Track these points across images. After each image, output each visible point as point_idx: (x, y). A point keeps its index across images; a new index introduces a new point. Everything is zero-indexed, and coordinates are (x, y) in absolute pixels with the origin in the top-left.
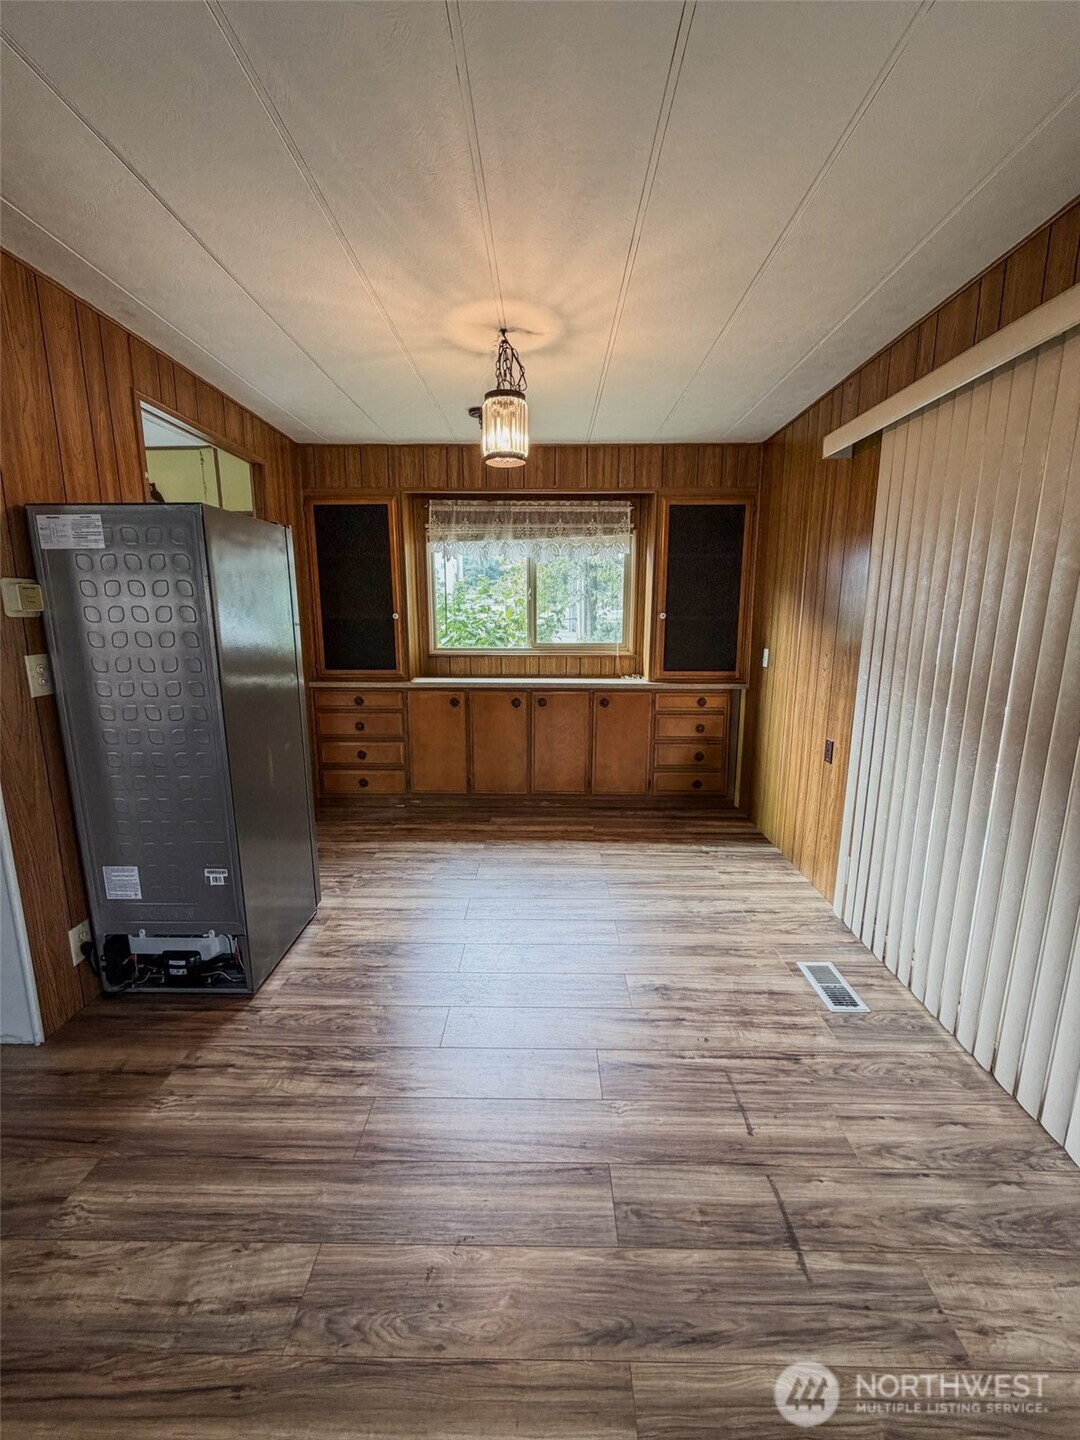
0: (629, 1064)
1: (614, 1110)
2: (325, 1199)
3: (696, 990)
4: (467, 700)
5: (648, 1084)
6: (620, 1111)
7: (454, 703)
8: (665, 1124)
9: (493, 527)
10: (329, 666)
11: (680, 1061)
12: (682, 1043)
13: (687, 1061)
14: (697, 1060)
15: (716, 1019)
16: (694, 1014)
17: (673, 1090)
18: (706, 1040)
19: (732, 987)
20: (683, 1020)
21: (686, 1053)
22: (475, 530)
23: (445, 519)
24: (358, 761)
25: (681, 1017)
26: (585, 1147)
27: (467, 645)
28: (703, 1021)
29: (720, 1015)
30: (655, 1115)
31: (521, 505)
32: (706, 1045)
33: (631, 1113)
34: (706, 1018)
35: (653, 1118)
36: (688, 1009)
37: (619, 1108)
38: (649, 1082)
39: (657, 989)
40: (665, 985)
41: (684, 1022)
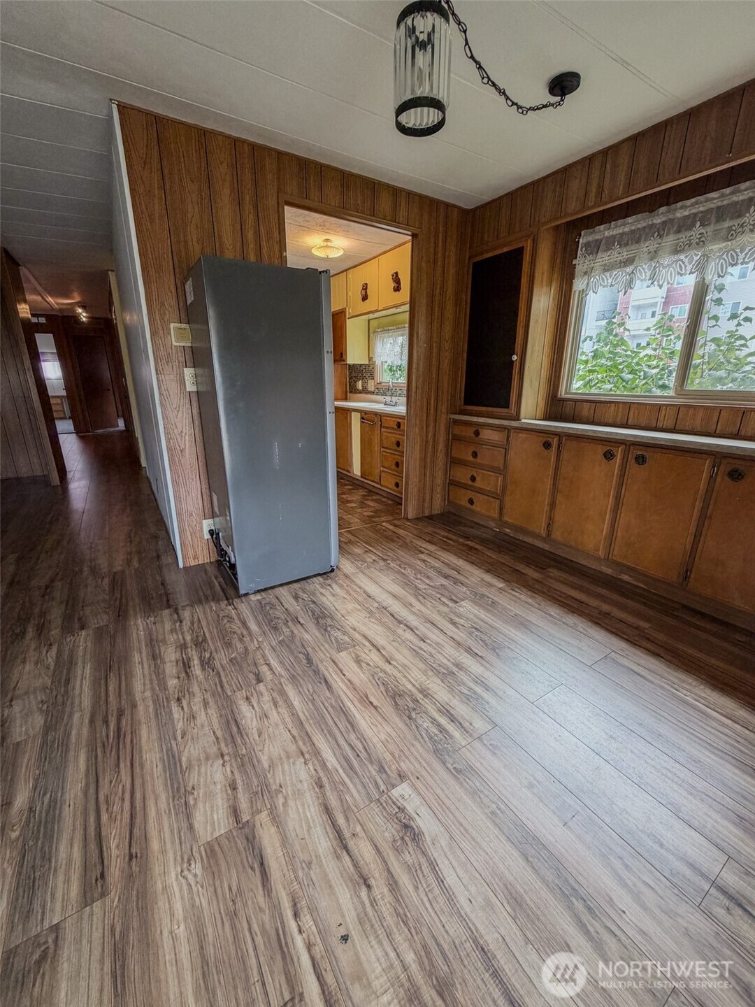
0: (261, 850)
1: (185, 865)
2: (76, 716)
3: (441, 881)
4: (560, 443)
5: (234, 888)
6: (186, 873)
7: (547, 445)
8: (174, 937)
9: (648, 246)
10: (466, 403)
11: (289, 914)
12: (323, 903)
13: (292, 925)
14: (299, 941)
15: (398, 938)
16: (389, 898)
17: (233, 927)
18: (345, 938)
19: (490, 939)
20: (369, 887)
21: (307, 920)
22: (625, 254)
23: (594, 248)
24: (470, 482)
25: (372, 882)
26: (131, 859)
27: (606, 389)
28: (381, 919)
29: (411, 942)
30: (185, 919)
31: (692, 205)
32: (335, 942)
33: (185, 887)
34: (390, 920)
35: (181, 917)
36: (393, 885)
37: (189, 870)
38: (239, 889)
39: (406, 826)
40: (421, 833)
41: (364, 889)
